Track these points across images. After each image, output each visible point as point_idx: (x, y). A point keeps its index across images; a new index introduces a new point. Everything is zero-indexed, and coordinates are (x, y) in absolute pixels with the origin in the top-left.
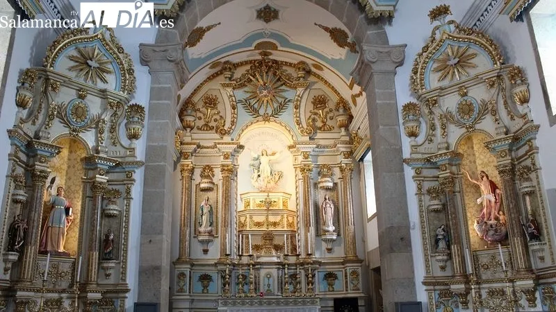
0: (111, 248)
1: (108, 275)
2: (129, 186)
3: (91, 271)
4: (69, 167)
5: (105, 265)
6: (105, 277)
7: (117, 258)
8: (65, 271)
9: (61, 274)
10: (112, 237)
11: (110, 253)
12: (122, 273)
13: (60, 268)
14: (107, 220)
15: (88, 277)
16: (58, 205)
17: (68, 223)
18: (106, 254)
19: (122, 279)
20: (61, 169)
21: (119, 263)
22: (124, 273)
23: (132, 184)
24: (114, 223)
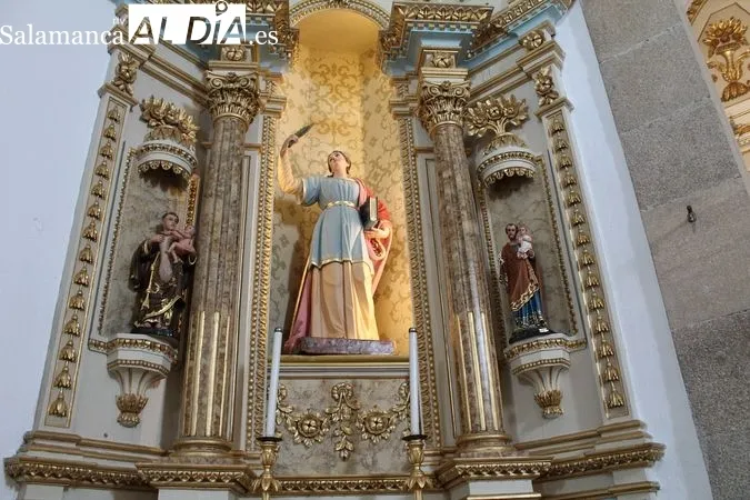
0: (531, 290)
1: (549, 403)
2: (545, 71)
3: (471, 386)
4: (367, 116)
5: (526, 360)
6: (535, 410)
7: (570, 326)
8: (384, 408)
9: (367, 421)
10: (526, 246)
11: (531, 306)
12: (606, 382)
13: (363, 399)
14: (499, 205)
15: (462, 415)
16: (333, 200)
17: (378, 251)
18: (520, 314)
19: (611, 407)
20: (346, 125)
21: (584, 343)
22: (613, 380)
23: (551, 60)
24: (524, 206)
